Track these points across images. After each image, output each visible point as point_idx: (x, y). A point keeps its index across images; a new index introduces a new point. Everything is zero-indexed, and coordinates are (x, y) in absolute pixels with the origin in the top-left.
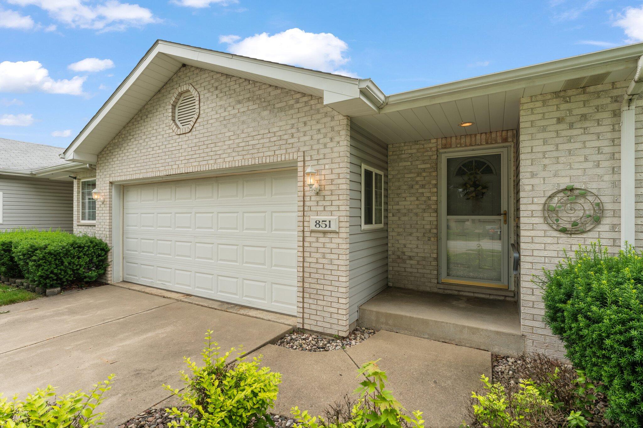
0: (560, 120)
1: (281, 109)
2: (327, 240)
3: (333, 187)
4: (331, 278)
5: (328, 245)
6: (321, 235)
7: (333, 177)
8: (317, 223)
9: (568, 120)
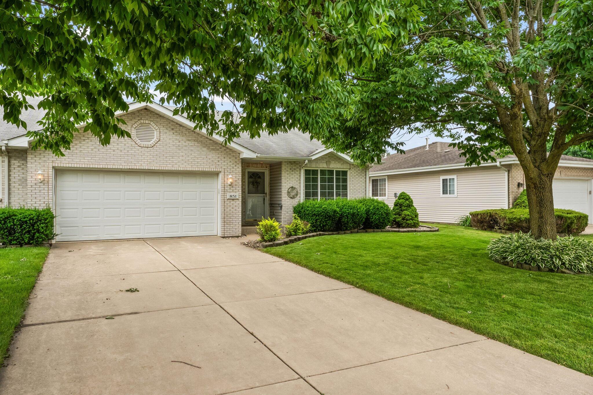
0: (290, 169)
1: (213, 149)
2: (234, 202)
3: (236, 183)
4: (236, 216)
5: (234, 204)
6: (232, 200)
7: (236, 179)
8: (231, 196)
9: (292, 169)
